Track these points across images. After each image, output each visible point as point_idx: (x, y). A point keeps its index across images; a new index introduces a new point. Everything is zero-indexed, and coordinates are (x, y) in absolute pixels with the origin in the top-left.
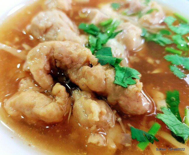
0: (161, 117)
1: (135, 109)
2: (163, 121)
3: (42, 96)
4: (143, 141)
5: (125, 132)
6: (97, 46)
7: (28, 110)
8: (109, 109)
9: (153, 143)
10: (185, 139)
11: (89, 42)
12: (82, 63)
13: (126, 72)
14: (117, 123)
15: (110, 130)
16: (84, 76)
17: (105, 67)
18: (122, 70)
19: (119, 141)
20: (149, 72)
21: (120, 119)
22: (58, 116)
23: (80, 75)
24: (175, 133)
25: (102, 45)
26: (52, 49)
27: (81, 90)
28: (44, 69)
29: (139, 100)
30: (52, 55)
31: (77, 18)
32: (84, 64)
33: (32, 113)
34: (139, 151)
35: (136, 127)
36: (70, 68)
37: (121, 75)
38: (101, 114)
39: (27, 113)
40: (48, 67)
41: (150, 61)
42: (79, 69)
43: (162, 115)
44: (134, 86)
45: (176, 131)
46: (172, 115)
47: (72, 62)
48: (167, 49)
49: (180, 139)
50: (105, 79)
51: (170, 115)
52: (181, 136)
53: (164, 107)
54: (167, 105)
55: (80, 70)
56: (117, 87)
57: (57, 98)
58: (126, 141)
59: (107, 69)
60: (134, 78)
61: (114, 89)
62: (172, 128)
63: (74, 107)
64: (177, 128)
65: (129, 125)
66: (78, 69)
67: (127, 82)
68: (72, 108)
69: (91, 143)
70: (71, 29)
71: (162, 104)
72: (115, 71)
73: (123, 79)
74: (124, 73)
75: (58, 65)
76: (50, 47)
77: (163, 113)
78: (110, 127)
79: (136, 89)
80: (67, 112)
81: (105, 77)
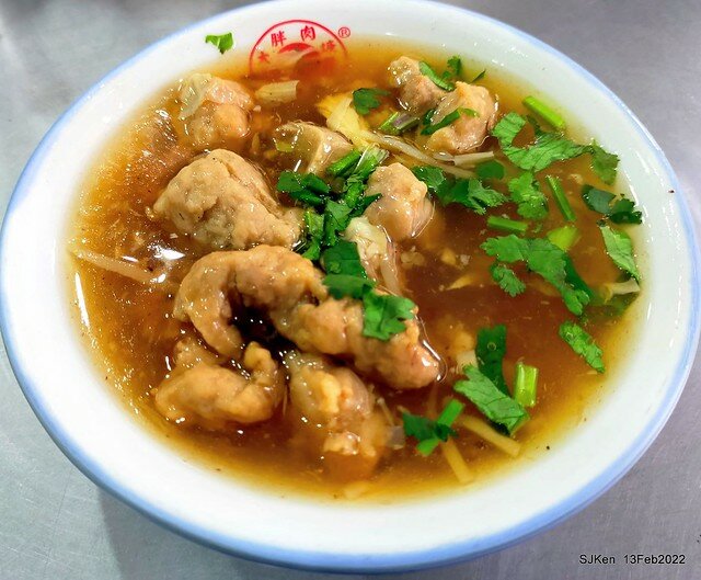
0: (462, 387)
1: (409, 378)
2: (467, 395)
3: (227, 373)
4: (426, 437)
5: (392, 424)
6: (325, 237)
7: (205, 406)
8: (359, 385)
9: (446, 441)
10: (509, 427)
11: (306, 230)
12: (298, 296)
13: (385, 308)
14: (376, 408)
15: (364, 424)
16: (303, 324)
17: (342, 304)
18: (379, 302)
19: (383, 442)
20: (442, 288)
21: (381, 401)
22: (264, 409)
23: (295, 322)
24: (491, 417)
25: (337, 233)
26: (232, 274)
27: (302, 352)
28: (221, 315)
29: (414, 360)
30: (232, 285)
31: (269, 155)
32: (301, 299)
33: (213, 410)
34: (420, 456)
35: (413, 413)
36: (275, 309)
37: (375, 315)
38: (343, 396)
39: (205, 412)
40: (227, 312)
41: (448, 257)
42: (292, 308)
43: (465, 383)
44: (403, 336)
45: (492, 413)
46: (488, 381)
47: (277, 298)
48: (492, 221)
49: (501, 429)
50: (346, 330)
51: (482, 381)
52: (503, 422)
53: (471, 366)
54: (479, 362)
55: (295, 311)
56: (370, 343)
57: (256, 374)
58: (395, 439)
59: (347, 306)
60: (401, 320)
61: (365, 348)
62: (485, 408)
63: (292, 388)
64: (494, 406)
65: (401, 409)
66: (290, 309)
67: (387, 330)
68: (289, 389)
69: (329, 452)
70: (262, 199)
71: (467, 359)
72: (364, 307)
73: (381, 323)
74: (382, 310)
75: (247, 303)
76: (226, 268)
77: (466, 379)
78: (363, 419)
79: (406, 341)
80: (279, 399)
81: (344, 326)
